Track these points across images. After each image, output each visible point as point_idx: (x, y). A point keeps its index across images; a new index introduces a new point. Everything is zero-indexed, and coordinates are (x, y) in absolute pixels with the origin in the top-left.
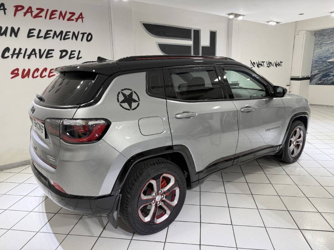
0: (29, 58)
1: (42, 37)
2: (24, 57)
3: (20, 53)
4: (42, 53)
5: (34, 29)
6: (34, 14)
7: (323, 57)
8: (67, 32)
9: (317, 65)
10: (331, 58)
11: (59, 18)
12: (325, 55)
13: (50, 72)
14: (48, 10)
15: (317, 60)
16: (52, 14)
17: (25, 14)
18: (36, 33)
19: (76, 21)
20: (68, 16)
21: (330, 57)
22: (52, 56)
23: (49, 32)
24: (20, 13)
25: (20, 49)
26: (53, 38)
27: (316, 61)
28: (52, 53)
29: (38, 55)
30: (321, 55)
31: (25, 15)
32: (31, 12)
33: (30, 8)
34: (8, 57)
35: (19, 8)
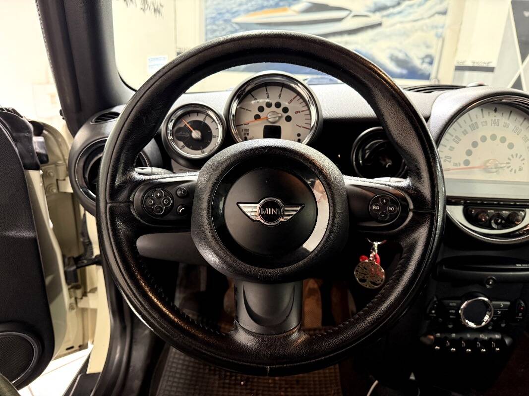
7: (224, 11)
9: (215, 27)
10: (239, 15)
12: (229, 7)
15: (213, 15)
21: (236, 12)
27: (212, 18)
30: (221, 7)
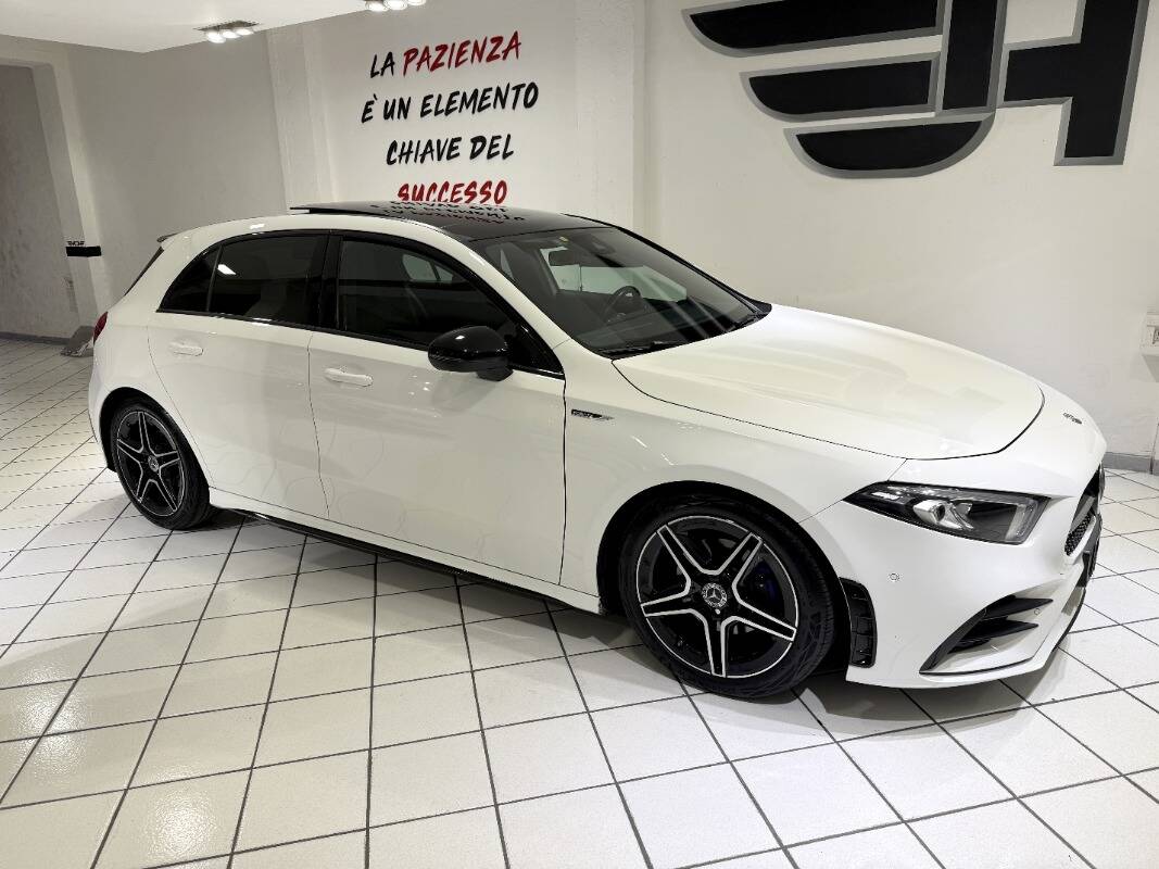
0: (422, 161)
1: (442, 111)
2: (415, 161)
3: (409, 152)
4: (442, 148)
5: (431, 96)
6: (432, 61)
8: (486, 91)
11: (472, 61)
13: (454, 193)
14: (454, 44)
16: (461, 53)
17: (419, 64)
18: (433, 103)
19: (504, 58)
20: (490, 47)
22: (457, 155)
23: (454, 99)
24: (413, 65)
25: (411, 143)
26: (460, 111)
28: (457, 148)
29: (435, 153)
31: (418, 69)
32: (429, 57)
33: (427, 49)
34: (394, 161)
35: (411, 56)
